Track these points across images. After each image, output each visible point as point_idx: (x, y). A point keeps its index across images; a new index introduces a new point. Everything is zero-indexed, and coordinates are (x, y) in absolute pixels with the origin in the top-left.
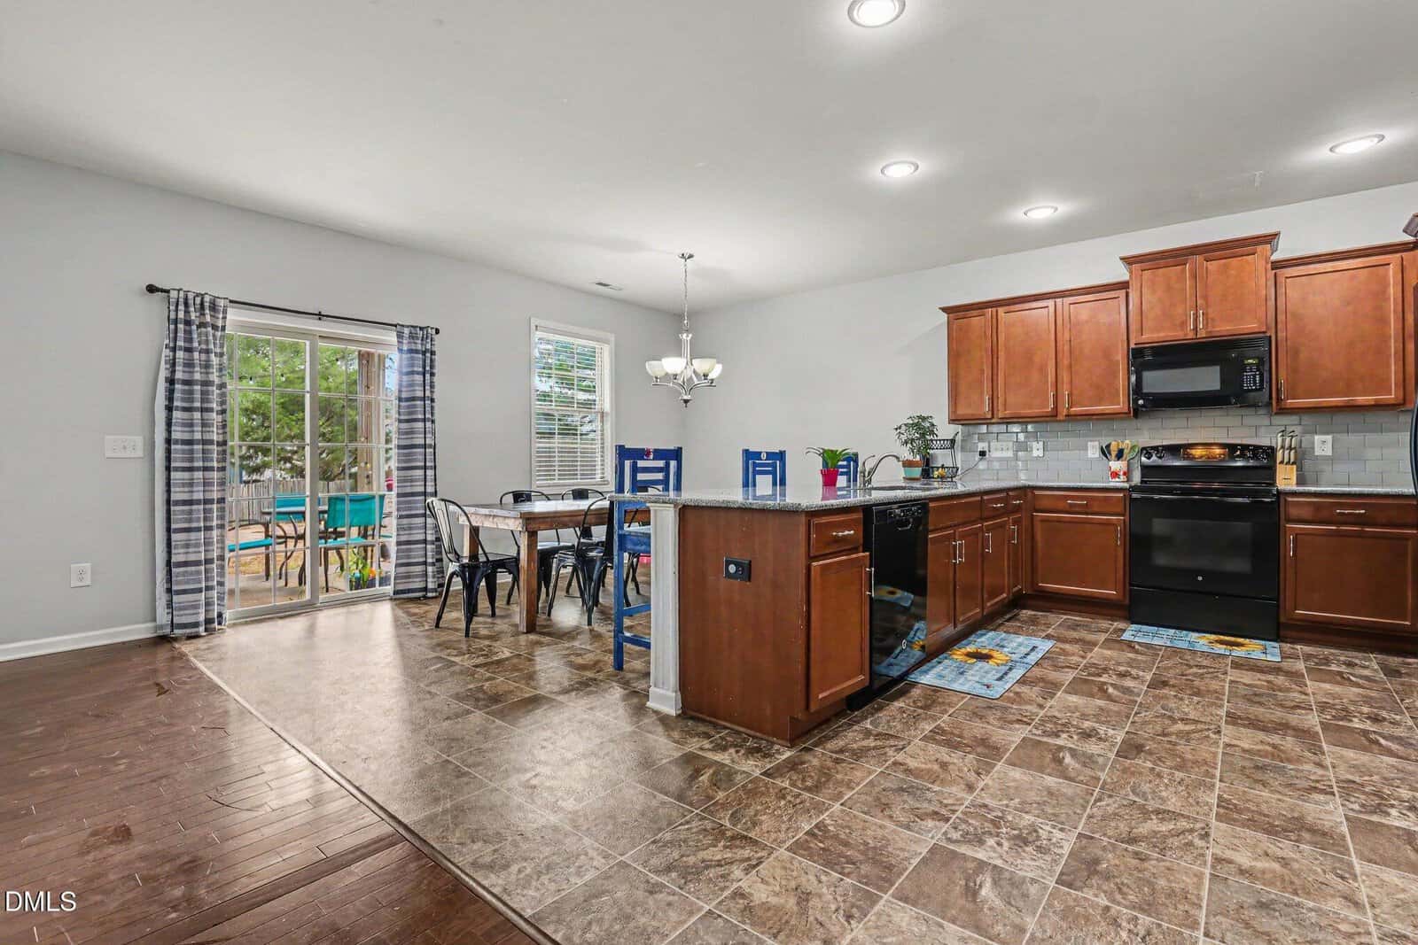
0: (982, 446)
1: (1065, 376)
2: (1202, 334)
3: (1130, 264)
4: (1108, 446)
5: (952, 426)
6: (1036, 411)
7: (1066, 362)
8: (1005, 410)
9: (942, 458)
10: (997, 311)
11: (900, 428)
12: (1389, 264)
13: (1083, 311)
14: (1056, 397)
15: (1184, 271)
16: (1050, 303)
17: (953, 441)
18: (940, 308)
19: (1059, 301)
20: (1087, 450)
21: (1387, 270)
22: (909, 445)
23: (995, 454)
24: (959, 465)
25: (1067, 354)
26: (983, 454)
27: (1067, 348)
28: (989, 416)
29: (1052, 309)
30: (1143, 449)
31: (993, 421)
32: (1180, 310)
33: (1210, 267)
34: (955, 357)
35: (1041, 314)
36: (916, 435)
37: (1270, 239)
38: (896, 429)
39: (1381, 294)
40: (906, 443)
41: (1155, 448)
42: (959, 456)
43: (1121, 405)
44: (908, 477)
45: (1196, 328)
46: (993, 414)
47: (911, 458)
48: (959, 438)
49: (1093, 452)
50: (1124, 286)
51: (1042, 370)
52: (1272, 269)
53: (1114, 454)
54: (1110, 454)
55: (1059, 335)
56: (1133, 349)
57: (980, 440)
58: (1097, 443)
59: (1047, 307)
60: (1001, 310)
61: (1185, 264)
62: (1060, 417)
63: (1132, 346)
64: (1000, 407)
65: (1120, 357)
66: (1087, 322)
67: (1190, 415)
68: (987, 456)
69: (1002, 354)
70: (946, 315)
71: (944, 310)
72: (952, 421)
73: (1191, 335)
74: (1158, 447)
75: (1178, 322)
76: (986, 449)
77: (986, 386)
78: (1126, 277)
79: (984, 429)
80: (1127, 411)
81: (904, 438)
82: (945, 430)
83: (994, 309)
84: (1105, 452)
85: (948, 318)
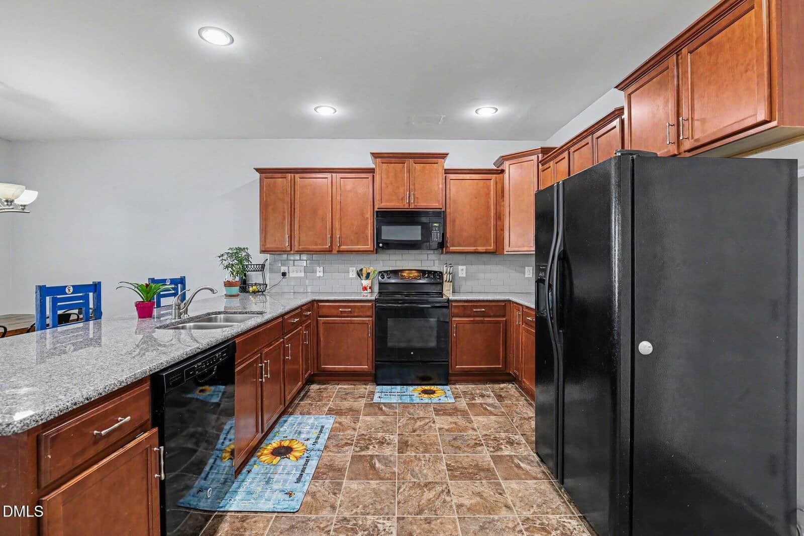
0: (284, 269)
1: (337, 225)
2: (412, 206)
3: (376, 157)
4: (361, 270)
5: (262, 255)
6: (319, 247)
7: (338, 216)
8: (299, 246)
9: (255, 278)
10: (294, 176)
11: (222, 255)
12: (491, 179)
13: (350, 184)
14: (332, 237)
15: (404, 166)
16: (329, 175)
17: (263, 266)
18: (254, 169)
19: (334, 175)
20: (349, 273)
21: (490, 183)
22: (230, 269)
23: (292, 275)
24: (267, 282)
25: (338, 211)
26: (284, 274)
27: (338, 207)
28: (289, 249)
29: (330, 179)
30: (380, 272)
31: (292, 252)
32: (401, 190)
33: (417, 167)
34: (265, 207)
35: (323, 181)
36: (235, 261)
37: (444, 156)
38: (220, 257)
39: (488, 195)
40: (227, 267)
41: (386, 272)
42: (268, 275)
43: (369, 246)
44: (229, 294)
45: (409, 203)
46: (291, 249)
47: (231, 279)
48: (267, 264)
49: (353, 274)
50: (371, 171)
51: (323, 219)
52: (445, 174)
53: (364, 275)
54: (362, 276)
55: (334, 198)
56: (377, 212)
57: (283, 265)
58: (355, 268)
59: (327, 178)
60: (297, 176)
61: (404, 163)
62: (334, 252)
63: (376, 209)
64: (296, 244)
65: (369, 215)
66: (350, 191)
67: (404, 253)
68: (287, 276)
69: (297, 206)
70: (259, 174)
71: (257, 170)
72: (263, 251)
73: (407, 206)
74: (388, 271)
75: (400, 198)
76: (287, 271)
77: (287, 228)
78: (373, 166)
79: (285, 256)
80: (372, 250)
81: (226, 263)
82: (257, 258)
83: (292, 175)
84: (359, 274)
85: (260, 176)
